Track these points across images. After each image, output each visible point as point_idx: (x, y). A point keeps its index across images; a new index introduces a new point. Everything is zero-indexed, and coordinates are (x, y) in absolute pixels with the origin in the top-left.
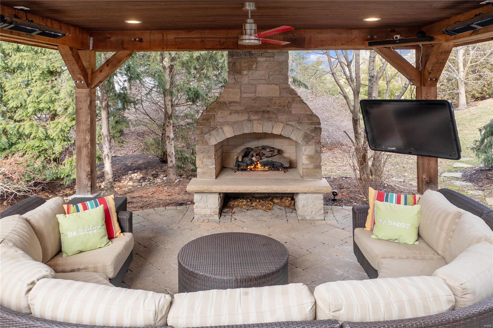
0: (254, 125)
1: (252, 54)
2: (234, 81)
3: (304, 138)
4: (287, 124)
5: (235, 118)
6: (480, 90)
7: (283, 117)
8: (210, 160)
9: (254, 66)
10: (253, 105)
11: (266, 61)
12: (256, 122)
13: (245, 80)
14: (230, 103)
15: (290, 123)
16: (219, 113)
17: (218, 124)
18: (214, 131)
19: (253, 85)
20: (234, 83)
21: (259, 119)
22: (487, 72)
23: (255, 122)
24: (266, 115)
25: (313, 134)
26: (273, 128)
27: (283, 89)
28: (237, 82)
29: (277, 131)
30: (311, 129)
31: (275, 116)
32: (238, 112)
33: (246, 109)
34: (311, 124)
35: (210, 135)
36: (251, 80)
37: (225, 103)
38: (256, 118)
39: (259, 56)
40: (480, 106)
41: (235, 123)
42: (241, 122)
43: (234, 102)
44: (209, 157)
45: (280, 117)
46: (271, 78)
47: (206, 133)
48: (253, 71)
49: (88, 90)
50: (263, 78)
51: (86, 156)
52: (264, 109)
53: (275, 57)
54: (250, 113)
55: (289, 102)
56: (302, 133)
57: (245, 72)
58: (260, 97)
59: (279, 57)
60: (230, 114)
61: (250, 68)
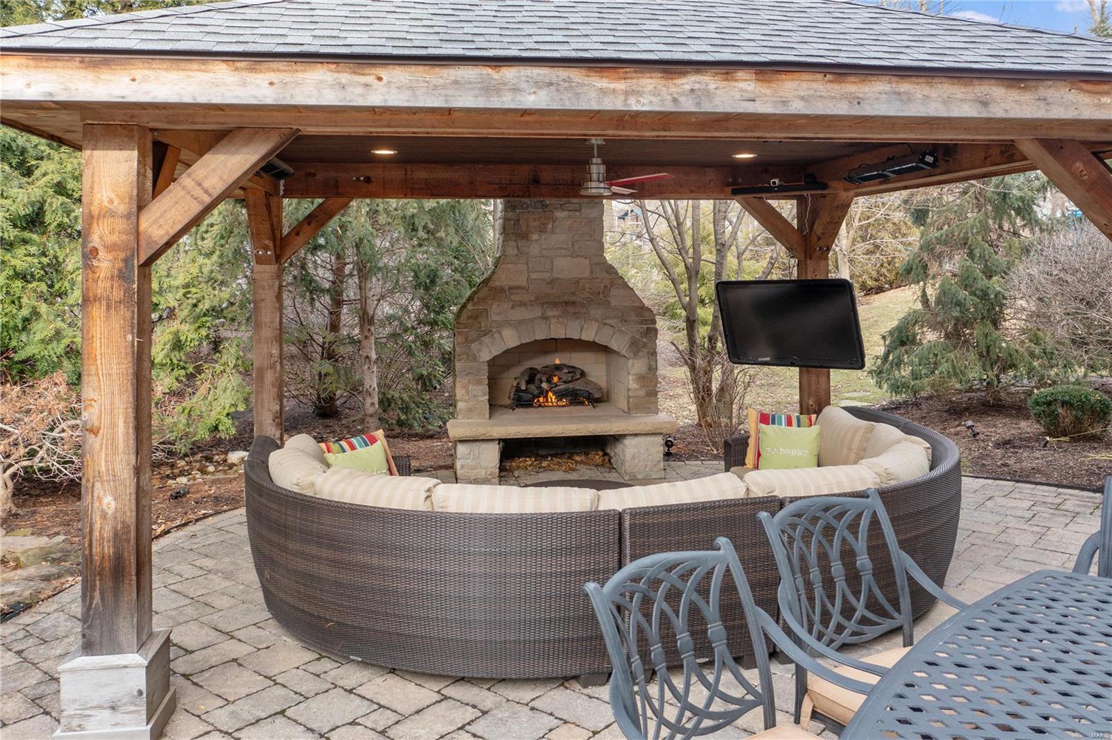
0: (552, 326)
1: (547, 206)
2: (516, 252)
3: (630, 346)
4: (604, 324)
5: (520, 314)
6: (874, 274)
7: (596, 312)
8: (480, 387)
9: (550, 226)
10: (549, 292)
11: (569, 217)
12: (556, 320)
13: (534, 250)
14: (511, 288)
15: (608, 321)
16: (494, 306)
17: (494, 324)
18: (486, 337)
19: (548, 257)
20: (517, 255)
21: (560, 316)
22: (886, 237)
23: (553, 321)
24: (571, 309)
25: (645, 340)
26: (581, 332)
27: (596, 264)
28: (520, 253)
29: (588, 335)
30: (641, 330)
31: (585, 310)
32: (525, 305)
33: (537, 299)
34: (642, 322)
35: (480, 344)
36: (544, 249)
37: (502, 290)
38: (555, 313)
39: (556, 208)
40: (876, 304)
41: (521, 322)
42: (532, 320)
43: (518, 287)
44: (479, 383)
45: (592, 312)
46: (576, 247)
47: (474, 341)
48: (547, 235)
49: (276, 266)
50: (565, 246)
51: (273, 385)
52: (566, 298)
53: (583, 210)
54: (545, 306)
55: (605, 287)
56: (627, 338)
57: (535, 237)
58: (559, 278)
59: (588, 211)
60: (513, 307)
61: (542, 230)
